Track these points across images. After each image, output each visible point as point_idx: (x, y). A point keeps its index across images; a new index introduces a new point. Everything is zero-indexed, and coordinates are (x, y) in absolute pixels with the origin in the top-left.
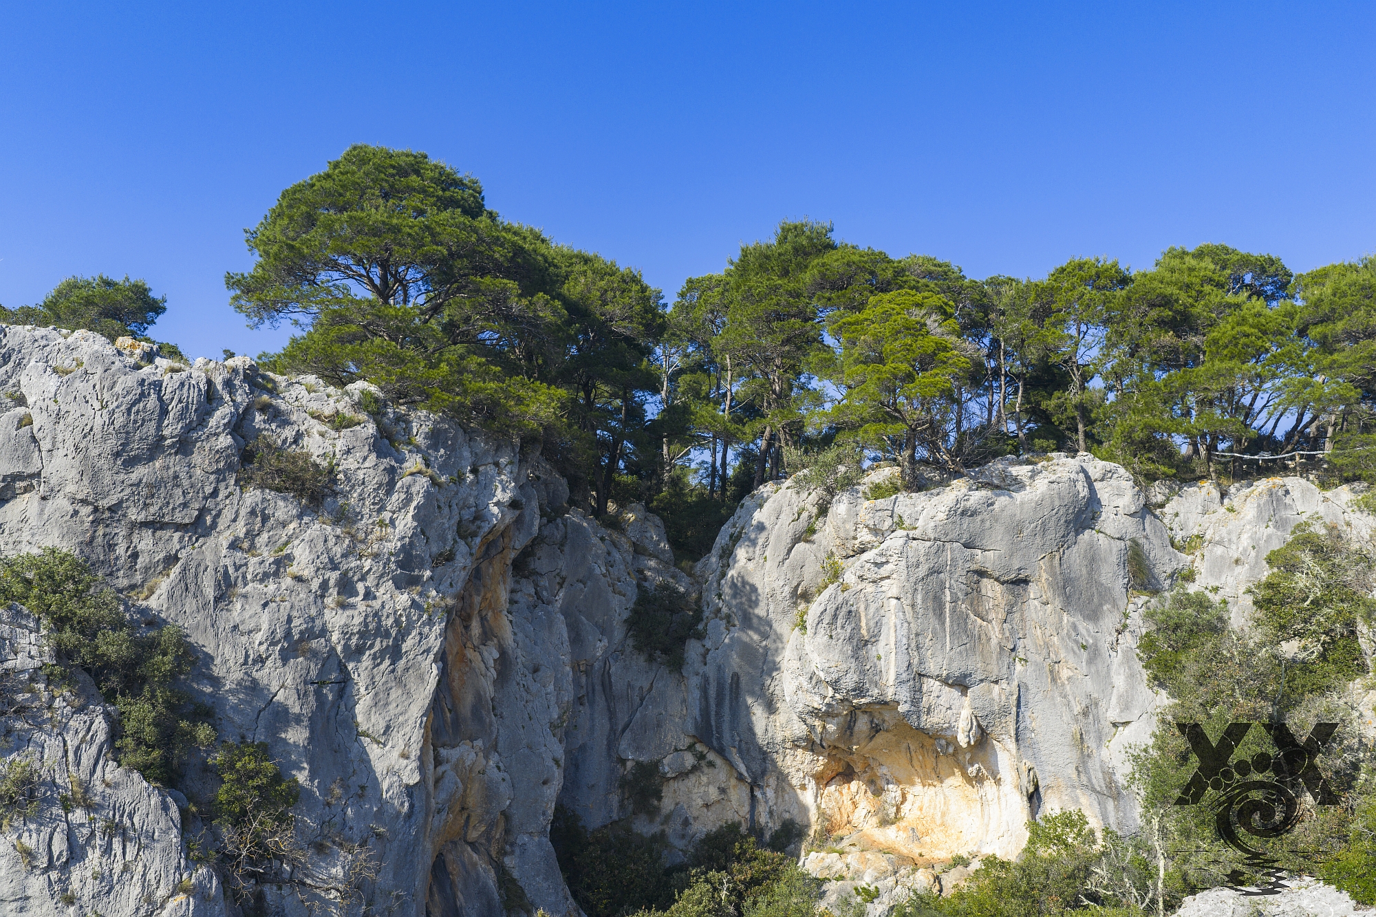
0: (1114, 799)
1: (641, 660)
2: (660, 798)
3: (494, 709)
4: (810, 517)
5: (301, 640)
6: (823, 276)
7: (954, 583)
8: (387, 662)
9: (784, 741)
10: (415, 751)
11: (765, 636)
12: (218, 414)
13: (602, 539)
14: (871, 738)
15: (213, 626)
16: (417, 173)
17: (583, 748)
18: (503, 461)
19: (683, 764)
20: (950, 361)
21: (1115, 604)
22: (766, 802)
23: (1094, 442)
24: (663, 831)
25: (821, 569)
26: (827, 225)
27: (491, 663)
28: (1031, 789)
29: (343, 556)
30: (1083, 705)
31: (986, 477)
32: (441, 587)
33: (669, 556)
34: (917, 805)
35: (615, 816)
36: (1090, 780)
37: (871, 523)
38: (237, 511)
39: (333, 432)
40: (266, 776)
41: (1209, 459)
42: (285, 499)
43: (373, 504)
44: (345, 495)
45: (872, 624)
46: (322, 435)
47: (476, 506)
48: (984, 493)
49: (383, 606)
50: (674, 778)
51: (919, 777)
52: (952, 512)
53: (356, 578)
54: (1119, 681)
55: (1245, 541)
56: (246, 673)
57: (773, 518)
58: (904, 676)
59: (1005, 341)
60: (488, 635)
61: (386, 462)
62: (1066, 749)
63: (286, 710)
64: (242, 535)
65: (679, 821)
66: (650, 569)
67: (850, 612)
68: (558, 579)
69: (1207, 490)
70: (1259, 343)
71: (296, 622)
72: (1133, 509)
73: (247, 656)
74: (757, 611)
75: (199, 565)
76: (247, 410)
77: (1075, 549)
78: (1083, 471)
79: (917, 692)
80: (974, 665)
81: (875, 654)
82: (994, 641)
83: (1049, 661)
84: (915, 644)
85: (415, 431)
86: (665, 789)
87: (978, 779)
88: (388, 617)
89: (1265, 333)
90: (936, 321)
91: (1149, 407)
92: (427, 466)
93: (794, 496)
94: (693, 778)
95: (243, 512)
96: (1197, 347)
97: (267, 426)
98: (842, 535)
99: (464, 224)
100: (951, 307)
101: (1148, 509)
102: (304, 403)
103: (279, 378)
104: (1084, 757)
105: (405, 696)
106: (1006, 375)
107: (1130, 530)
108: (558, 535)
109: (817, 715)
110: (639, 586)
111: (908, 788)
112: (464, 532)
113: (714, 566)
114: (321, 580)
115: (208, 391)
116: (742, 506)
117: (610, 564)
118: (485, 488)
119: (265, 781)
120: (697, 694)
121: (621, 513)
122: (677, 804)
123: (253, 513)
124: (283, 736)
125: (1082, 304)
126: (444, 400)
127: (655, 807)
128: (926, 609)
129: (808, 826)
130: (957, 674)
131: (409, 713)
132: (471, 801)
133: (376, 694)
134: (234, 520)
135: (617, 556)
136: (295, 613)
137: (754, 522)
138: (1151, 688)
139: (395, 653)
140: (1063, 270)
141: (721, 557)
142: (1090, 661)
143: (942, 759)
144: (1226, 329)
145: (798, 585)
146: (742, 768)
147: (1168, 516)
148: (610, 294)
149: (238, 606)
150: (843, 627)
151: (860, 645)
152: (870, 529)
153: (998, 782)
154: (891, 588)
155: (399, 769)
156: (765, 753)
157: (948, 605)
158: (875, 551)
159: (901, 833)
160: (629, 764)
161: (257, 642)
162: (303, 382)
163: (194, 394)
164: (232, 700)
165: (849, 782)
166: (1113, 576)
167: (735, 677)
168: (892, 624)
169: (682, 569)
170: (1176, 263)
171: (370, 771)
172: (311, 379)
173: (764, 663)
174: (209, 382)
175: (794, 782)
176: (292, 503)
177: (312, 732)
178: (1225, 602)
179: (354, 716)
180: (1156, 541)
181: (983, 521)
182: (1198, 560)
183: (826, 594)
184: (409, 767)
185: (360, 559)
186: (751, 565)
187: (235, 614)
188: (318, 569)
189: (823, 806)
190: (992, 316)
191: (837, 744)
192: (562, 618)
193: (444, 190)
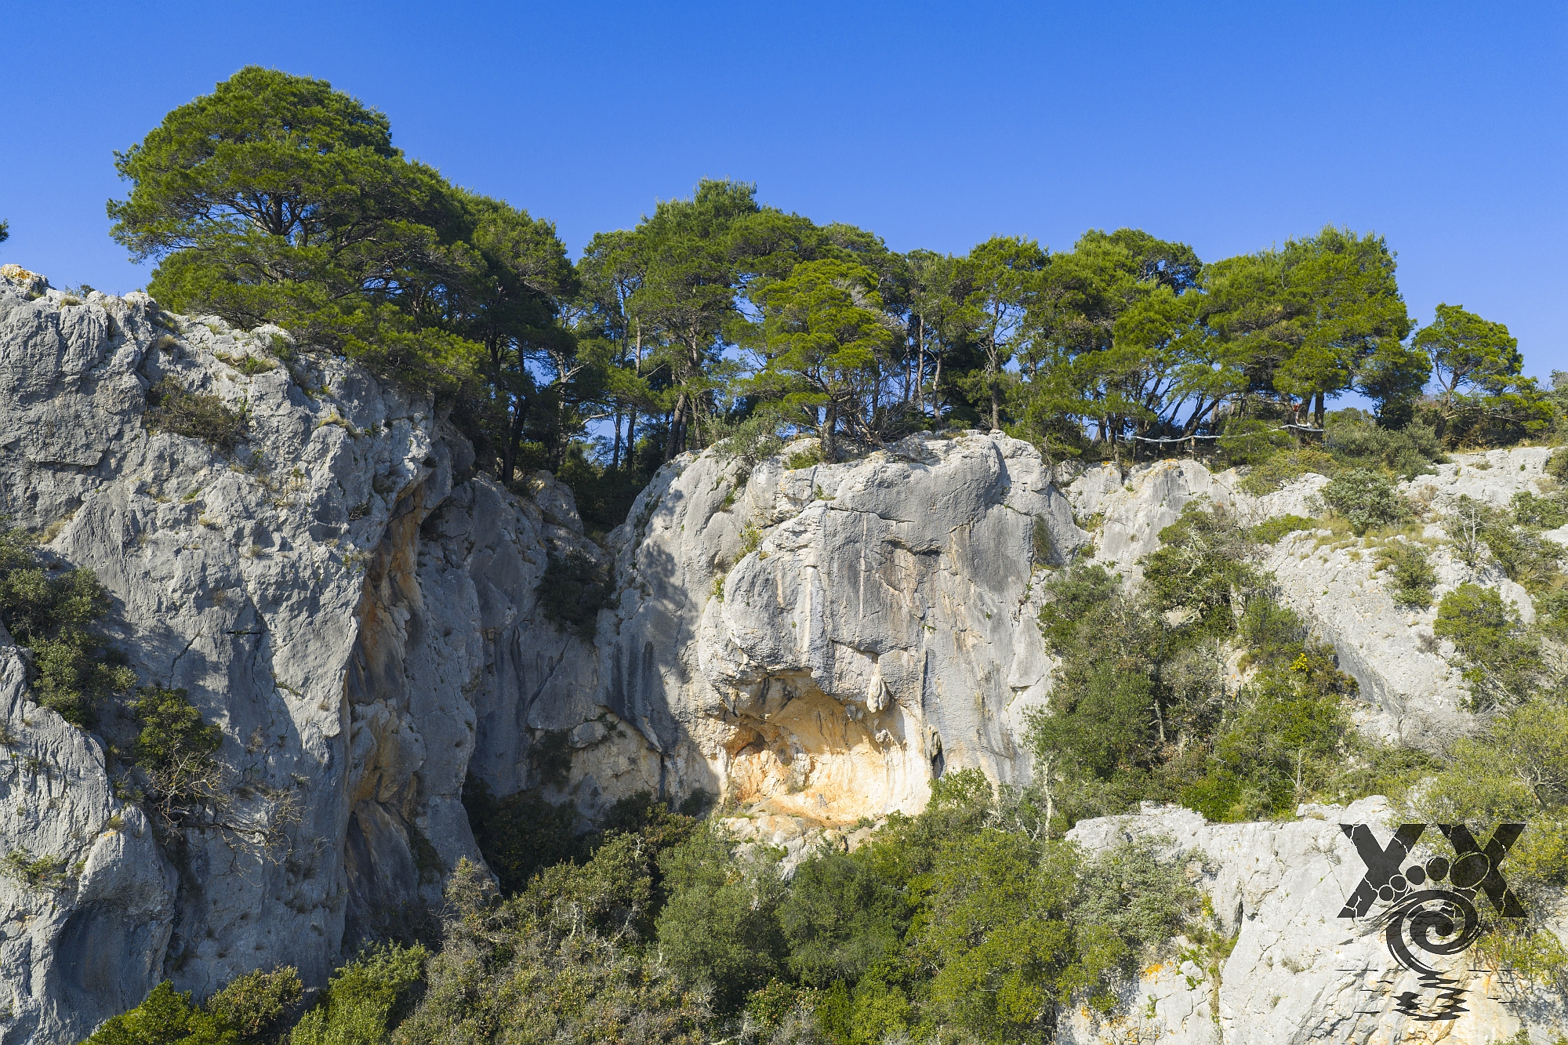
0: (1011, 759)
1: (551, 630)
2: (568, 769)
3: (406, 670)
4: (729, 487)
5: (216, 588)
6: (746, 241)
7: (869, 553)
8: (305, 614)
9: (696, 710)
10: (335, 703)
11: (680, 605)
12: (121, 352)
13: (511, 504)
14: (783, 706)
15: (123, 571)
16: (320, 102)
17: (491, 717)
18: (417, 415)
19: (593, 734)
20: (873, 334)
21: (1019, 577)
22: (677, 772)
23: (1005, 420)
24: (572, 801)
25: (739, 538)
26: (751, 186)
27: (403, 624)
28: (935, 753)
29: (258, 505)
30: (986, 672)
31: (903, 450)
32: (358, 541)
33: (579, 525)
34: (825, 773)
35: (523, 786)
36: (989, 742)
37: (790, 492)
38: (144, 455)
39: (244, 377)
40: (189, 720)
41: (1114, 441)
42: (195, 444)
43: (288, 453)
44: (258, 443)
45: (788, 592)
46: (232, 379)
47: (391, 461)
48: (900, 465)
49: (300, 558)
50: (583, 749)
51: (828, 745)
52: (870, 483)
53: (271, 528)
54: (1020, 648)
55: (1141, 518)
56: (159, 620)
57: (691, 487)
58: (818, 643)
59: (925, 318)
60: (397, 596)
61: (301, 410)
62: (969, 713)
63: (202, 658)
64: (149, 480)
65: (588, 791)
66: (559, 538)
67: (767, 580)
68: (466, 544)
69: (1109, 470)
70: (1163, 329)
71: (210, 571)
72: (1040, 486)
73: (160, 603)
74: (672, 580)
75: (105, 509)
76: (150, 348)
77: (984, 522)
78: (995, 447)
79: (830, 659)
80: (886, 632)
81: (790, 621)
82: (905, 610)
83: (955, 629)
84: (829, 612)
85: (327, 380)
86: (574, 759)
87: (886, 745)
88: (305, 568)
89: (1169, 319)
90: (859, 292)
91: (1060, 389)
92: (342, 416)
93: (713, 465)
94: (603, 749)
95: (150, 456)
96: (1107, 331)
97: (173, 368)
98: (761, 504)
99: (379, 163)
100: (875, 279)
101: (1054, 487)
102: (210, 345)
103: (178, 317)
104: (985, 720)
105: (323, 649)
106: (925, 353)
107: (1037, 506)
108: (467, 498)
109: (731, 684)
110: (548, 554)
111: (817, 757)
112: (380, 487)
113: (629, 535)
114: (235, 529)
115: (109, 328)
116: (658, 475)
117: (520, 531)
118: (399, 443)
119: (189, 725)
120: (609, 663)
121: (530, 480)
122: (586, 775)
123: (161, 457)
124: (201, 683)
125: (1000, 283)
126: (359, 348)
127: (563, 777)
128: (842, 577)
129: (718, 794)
130: (869, 641)
131: (328, 666)
132: (384, 761)
133: (294, 646)
134: (141, 464)
135: (526, 523)
136: (209, 561)
137: (671, 491)
138: (1049, 655)
139: (313, 606)
140: (984, 247)
141: (636, 526)
142: (994, 630)
143: (852, 726)
144: (1134, 314)
145: (716, 554)
146: (654, 738)
147: (1072, 495)
148: (523, 247)
149: (149, 552)
150: (760, 595)
151: (776, 612)
152: (789, 498)
153: (904, 747)
154: (808, 556)
155: (319, 721)
156: (677, 722)
157: (862, 574)
158: (793, 520)
159: (809, 799)
160: (538, 734)
161: (170, 590)
162: (206, 322)
163: (95, 330)
164: (146, 647)
165: (759, 752)
166: (1018, 550)
167: (649, 647)
168: (808, 592)
169: (593, 540)
170: (1092, 246)
171: (289, 722)
172: (215, 320)
173: (678, 633)
174: (109, 317)
175: (705, 751)
176: (202, 448)
177: (231, 681)
178: (1120, 576)
179: (271, 668)
180: (1060, 518)
181: (898, 493)
182: (1098, 536)
183: (744, 562)
184: (329, 719)
185: (276, 508)
186: (667, 534)
187: (146, 560)
188: (233, 517)
189: (733, 775)
190: (913, 291)
191: (749, 713)
192: (472, 582)
193: (351, 124)
